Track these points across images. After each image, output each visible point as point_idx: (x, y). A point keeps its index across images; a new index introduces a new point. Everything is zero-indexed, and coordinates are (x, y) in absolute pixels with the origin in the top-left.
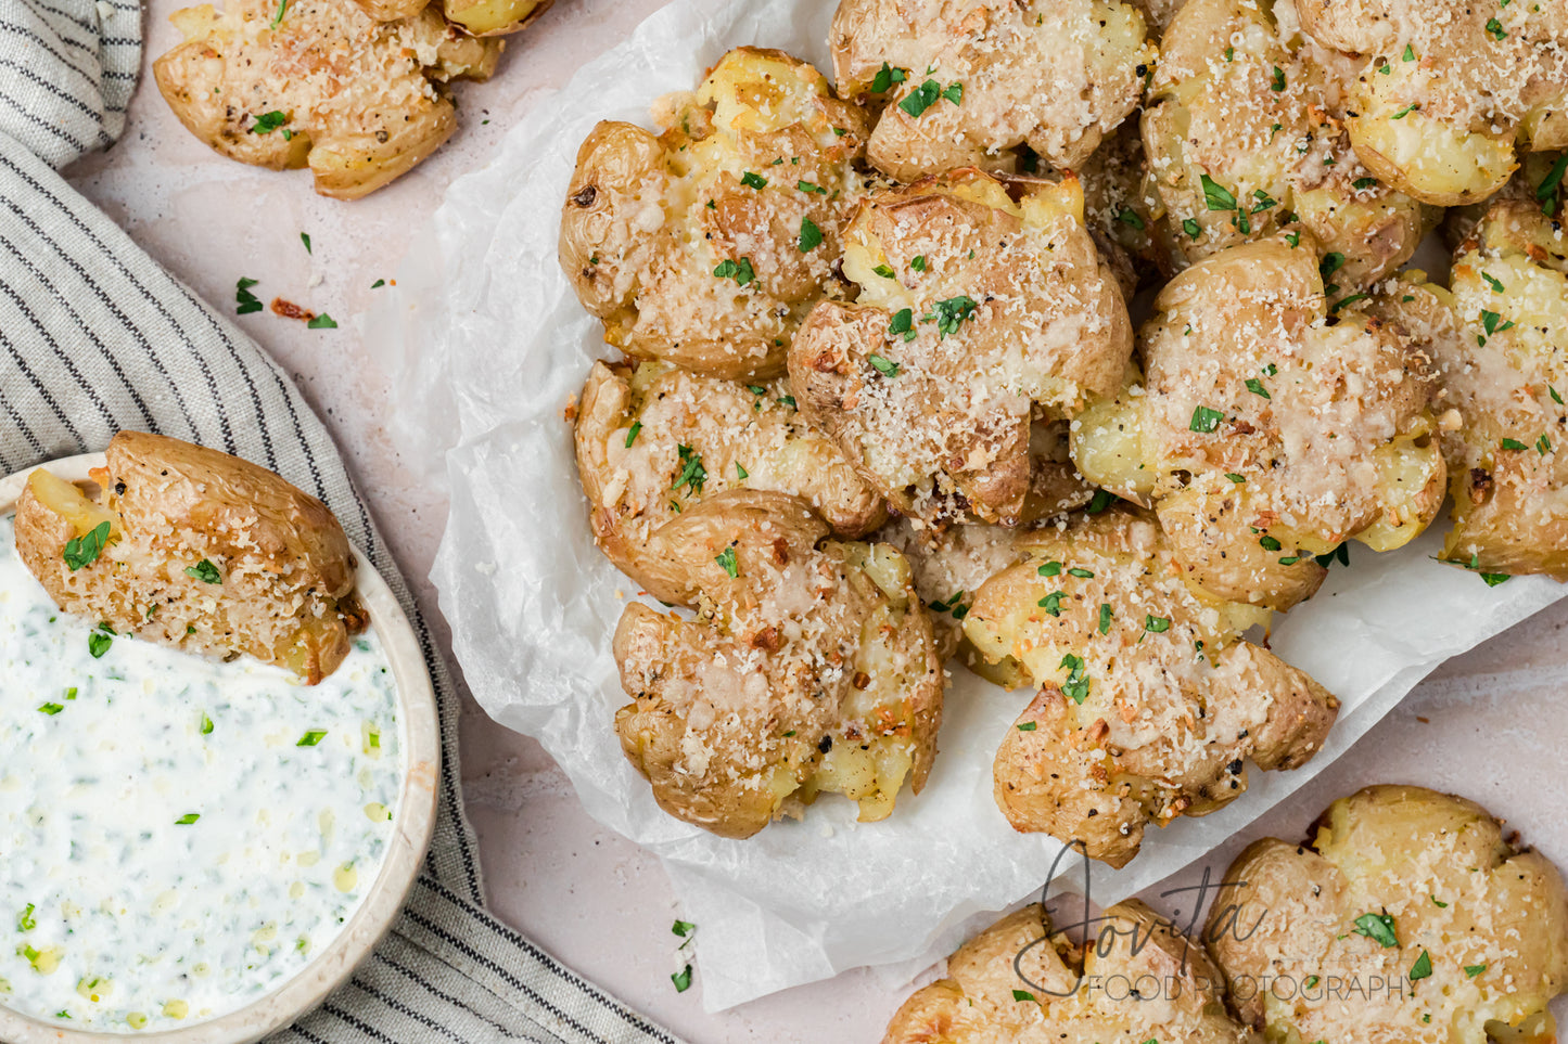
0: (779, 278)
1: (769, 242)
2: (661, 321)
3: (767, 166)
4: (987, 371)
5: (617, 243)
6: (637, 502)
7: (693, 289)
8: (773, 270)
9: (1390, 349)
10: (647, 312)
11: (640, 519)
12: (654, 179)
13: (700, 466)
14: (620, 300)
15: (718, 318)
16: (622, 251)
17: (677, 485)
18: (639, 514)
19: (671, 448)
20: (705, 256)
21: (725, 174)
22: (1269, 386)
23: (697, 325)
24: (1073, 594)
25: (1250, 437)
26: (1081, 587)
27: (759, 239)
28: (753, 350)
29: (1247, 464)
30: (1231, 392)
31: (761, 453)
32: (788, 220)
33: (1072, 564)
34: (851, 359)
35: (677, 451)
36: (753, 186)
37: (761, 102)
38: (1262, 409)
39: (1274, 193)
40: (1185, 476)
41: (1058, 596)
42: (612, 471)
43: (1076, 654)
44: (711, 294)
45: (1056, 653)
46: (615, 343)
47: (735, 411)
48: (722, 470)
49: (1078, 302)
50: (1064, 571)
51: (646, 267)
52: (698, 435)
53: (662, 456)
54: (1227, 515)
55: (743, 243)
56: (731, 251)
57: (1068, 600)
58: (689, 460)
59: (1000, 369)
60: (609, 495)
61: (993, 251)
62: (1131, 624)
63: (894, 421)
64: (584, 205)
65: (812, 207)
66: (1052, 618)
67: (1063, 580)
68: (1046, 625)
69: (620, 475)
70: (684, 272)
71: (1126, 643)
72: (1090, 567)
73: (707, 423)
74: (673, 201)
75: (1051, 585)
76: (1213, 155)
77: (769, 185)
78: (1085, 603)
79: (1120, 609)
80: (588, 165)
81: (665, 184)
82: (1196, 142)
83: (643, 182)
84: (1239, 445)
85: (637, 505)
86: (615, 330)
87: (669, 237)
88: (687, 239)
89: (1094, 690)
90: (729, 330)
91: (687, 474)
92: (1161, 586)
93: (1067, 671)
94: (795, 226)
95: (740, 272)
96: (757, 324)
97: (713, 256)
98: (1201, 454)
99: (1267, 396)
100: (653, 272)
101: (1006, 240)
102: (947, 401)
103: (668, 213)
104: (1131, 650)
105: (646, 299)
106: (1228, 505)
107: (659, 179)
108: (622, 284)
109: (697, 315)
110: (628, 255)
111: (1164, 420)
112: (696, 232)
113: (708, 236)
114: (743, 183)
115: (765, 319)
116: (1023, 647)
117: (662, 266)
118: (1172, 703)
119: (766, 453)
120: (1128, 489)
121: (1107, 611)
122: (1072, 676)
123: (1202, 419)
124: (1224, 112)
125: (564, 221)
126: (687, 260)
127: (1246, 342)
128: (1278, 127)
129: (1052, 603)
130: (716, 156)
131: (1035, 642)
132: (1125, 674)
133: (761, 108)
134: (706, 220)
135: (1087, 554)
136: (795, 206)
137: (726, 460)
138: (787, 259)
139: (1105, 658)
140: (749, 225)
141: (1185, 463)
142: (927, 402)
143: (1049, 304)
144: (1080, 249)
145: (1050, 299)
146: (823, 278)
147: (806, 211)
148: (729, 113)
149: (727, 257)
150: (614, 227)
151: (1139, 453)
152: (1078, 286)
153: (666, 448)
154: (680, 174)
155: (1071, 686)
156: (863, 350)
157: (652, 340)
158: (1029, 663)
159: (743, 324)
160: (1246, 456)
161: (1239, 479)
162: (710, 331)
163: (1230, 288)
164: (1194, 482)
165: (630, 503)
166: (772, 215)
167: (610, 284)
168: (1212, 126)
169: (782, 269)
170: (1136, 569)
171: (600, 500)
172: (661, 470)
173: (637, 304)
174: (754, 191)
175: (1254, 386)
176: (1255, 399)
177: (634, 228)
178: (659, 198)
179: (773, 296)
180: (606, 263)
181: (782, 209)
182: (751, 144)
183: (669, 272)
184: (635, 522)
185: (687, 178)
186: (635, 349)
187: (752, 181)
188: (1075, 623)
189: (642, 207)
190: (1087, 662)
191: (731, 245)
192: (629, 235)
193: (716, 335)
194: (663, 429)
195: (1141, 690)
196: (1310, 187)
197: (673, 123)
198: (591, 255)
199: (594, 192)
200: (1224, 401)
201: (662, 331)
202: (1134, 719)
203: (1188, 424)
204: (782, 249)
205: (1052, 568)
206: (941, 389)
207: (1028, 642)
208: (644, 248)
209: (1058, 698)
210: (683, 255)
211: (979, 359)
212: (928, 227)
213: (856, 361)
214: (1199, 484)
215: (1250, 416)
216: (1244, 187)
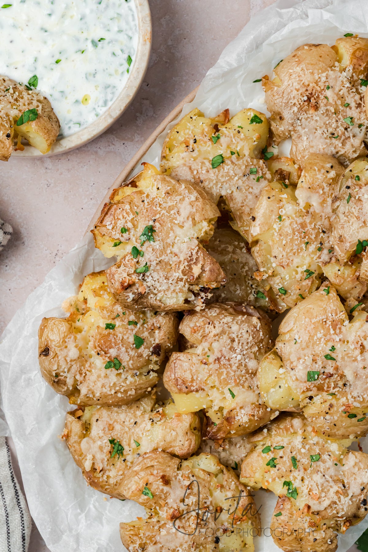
0: (131, 362)
1: (123, 349)
2: (90, 392)
3: (114, 319)
5: (63, 367)
6: (99, 466)
7: (99, 376)
8: (128, 359)
10: (84, 390)
11: (102, 473)
12: (71, 338)
13: (120, 445)
14: (71, 388)
15: (112, 385)
16: (66, 370)
17: (113, 455)
18: (101, 471)
19: (106, 441)
20: (99, 362)
21: (98, 327)
22: (334, 355)
23: (104, 390)
24: (278, 457)
25: (332, 378)
26: (281, 453)
27: (119, 349)
28: (129, 393)
29: (334, 388)
30: (320, 363)
31: (143, 434)
32: (128, 338)
33: (274, 445)
35: (109, 442)
36: (110, 329)
37: (103, 294)
38: (334, 365)
39: (312, 269)
40: (311, 398)
41: (273, 459)
42: (86, 456)
43: (288, 480)
44: (106, 376)
45: (280, 482)
46: (74, 403)
47: (127, 419)
48: (129, 445)
50: (272, 449)
51: (78, 373)
52: (116, 433)
53: (104, 445)
54: (332, 410)
55: (113, 352)
56: (109, 357)
57: (277, 460)
58: (115, 444)
60: (88, 466)
62: (305, 461)
64: (46, 355)
65: (136, 330)
66: (273, 468)
67: (273, 452)
68: (272, 472)
69: (89, 457)
70: (93, 371)
71: (305, 470)
72: (281, 444)
73: (118, 427)
74: (81, 344)
75: (269, 456)
76: (284, 260)
77: (116, 326)
78: (284, 459)
79: (298, 458)
80: (43, 339)
81: (75, 338)
82: (275, 257)
83: (67, 340)
84: (329, 382)
85: (99, 468)
86: (73, 398)
87: (82, 359)
88: (91, 356)
89: (299, 491)
90: (117, 388)
91: (115, 450)
92: (311, 442)
93: (286, 488)
94: (131, 339)
95: (115, 365)
96: (128, 382)
97: (103, 361)
98: (315, 389)
99: (334, 359)
100: (81, 374)
103: (80, 350)
104: (309, 471)
105: (81, 385)
106: (331, 406)
107: (73, 337)
108: (70, 382)
109: (103, 386)
110: (69, 371)
111: (297, 379)
112: (93, 353)
113: (98, 354)
114: (106, 329)
115: (130, 379)
116: (266, 484)
117: (84, 371)
118: (331, 487)
119: (145, 434)
120: (290, 407)
121: (294, 459)
122: (289, 489)
123: (310, 376)
124: (284, 242)
125: (41, 363)
126: (93, 365)
127: (320, 339)
128: (307, 243)
129: (272, 464)
130: (93, 320)
131: (270, 480)
132: (309, 481)
133: (104, 296)
134: (96, 348)
135: (279, 438)
136: (129, 331)
137: (130, 440)
138: (132, 353)
139: (299, 478)
140: (113, 345)
141: (310, 394)
146: (149, 356)
147: (134, 332)
148: (92, 301)
149: (108, 360)
150: (60, 362)
151: (290, 394)
153: (104, 441)
154: (80, 331)
155: (289, 493)
157: (88, 400)
158: (270, 489)
159: (122, 384)
160: (333, 385)
161: (333, 394)
162: (110, 390)
163: (307, 320)
164: (315, 399)
165: (96, 467)
166: (121, 338)
167: (65, 384)
168: (281, 249)
169: (131, 358)
170: (299, 439)
171: (85, 468)
172: (105, 451)
173: (78, 387)
174: (111, 331)
175: (328, 357)
176: (330, 362)
177: (68, 359)
178: (75, 345)
179: (131, 369)
180: (62, 376)
181: (125, 334)
182: (105, 312)
183: (87, 373)
184: (100, 474)
185: (83, 333)
186: (82, 404)
187: (110, 326)
188: (283, 468)
189: (69, 350)
190: (293, 482)
191: (108, 355)
192: (67, 363)
193: (113, 392)
194: (101, 434)
195: (317, 486)
196: (326, 263)
197: (72, 310)
198: (54, 375)
199: (48, 349)
200: (318, 367)
201: (91, 396)
202: (319, 498)
203: (306, 379)
204: (129, 350)
205: (267, 450)
207: (267, 481)
208: (74, 366)
209: (287, 499)
210: (90, 363)
214: (317, 400)
215: (330, 370)
216: (300, 270)
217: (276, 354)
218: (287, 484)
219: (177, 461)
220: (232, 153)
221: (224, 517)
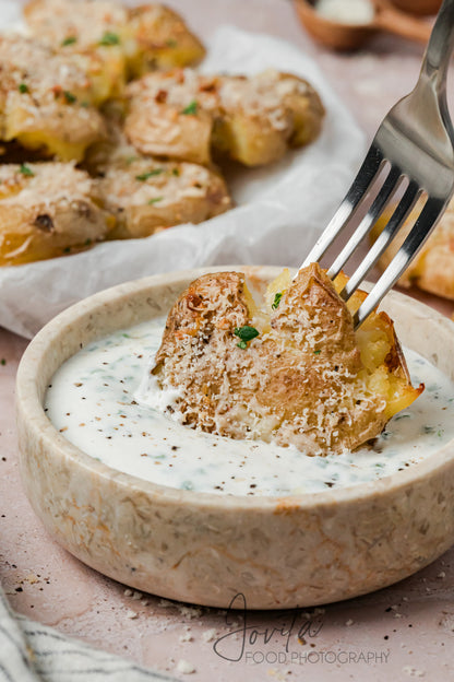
4: (251, 411)
34: (205, 317)
49: (328, 443)
59: (257, 419)
61: (328, 365)
63: (185, 371)
101: (340, 369)
102: (217, 397)
142: (208, 384)
143: (316, 424)
144: (367, 424)
145: (320, 422)
152: (341, 437)
156: (215, 320)
206: (221, 388)
211: (253, 400)
212: (318, 311)
213: (206, 321)
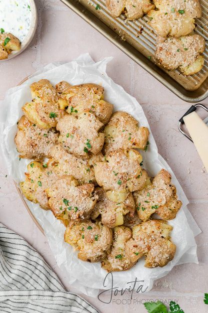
9: (114, 154)
11: (125, 265)
13: (119, 255)
17: (121, 259)
19: (115, 260)
22: (116, 173)
24: (143, 206)
25: (123, 177)
29: (127, 178)
30: (117, 178)
33: (138, 205)
38: (120, 174)
40: (127, 187)
41: (142, 208)
43: (151, 207)
45: (151, 209)
48: (120, 252)
54: (134, 182)
58: (118, 257)
60: (121, 269)
62: (148, 198)
66: (145, 209)
68: (147, 210)
69: (118, 267)
71: (151, 200)
72: (139, 203)
73: (112, 253)
78: (144, 204)
79: (146, 200)
84: (124, 179)
89: (157, 205)
92: (143, 193)
98: (124, 184)
99: (118, 173)
106: (132, 182)
111: (118, 188)
118: (160, 194)
119: (118, 245)
120: (127, 195)
123: (120, 183)
127: (109, 175)
132: (155, 200)
141: (125, 187)
151: (122, 193)
155: (156, 208)
161: (129, 179)
165: (122, 266)
170: (140, 196)
172: (118, 261)
175: (116, 175)
176: (118, 175)
188: (147, 206)
190: (153, 205)
195: (158, 198)
200: (117, 180)
202: (162, 200)
203: (120, 185)
205: (138, 208)
207: (149, 213)
214: (128, 185)
215: (120, 176)
216: (86, 173)
217: (107, 191)
218: (153, 208)
219: (131, 239)
220: (39, 178)
221: (156, 231)
